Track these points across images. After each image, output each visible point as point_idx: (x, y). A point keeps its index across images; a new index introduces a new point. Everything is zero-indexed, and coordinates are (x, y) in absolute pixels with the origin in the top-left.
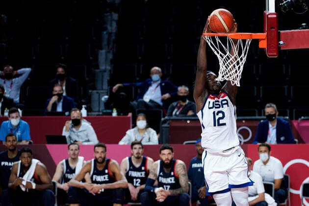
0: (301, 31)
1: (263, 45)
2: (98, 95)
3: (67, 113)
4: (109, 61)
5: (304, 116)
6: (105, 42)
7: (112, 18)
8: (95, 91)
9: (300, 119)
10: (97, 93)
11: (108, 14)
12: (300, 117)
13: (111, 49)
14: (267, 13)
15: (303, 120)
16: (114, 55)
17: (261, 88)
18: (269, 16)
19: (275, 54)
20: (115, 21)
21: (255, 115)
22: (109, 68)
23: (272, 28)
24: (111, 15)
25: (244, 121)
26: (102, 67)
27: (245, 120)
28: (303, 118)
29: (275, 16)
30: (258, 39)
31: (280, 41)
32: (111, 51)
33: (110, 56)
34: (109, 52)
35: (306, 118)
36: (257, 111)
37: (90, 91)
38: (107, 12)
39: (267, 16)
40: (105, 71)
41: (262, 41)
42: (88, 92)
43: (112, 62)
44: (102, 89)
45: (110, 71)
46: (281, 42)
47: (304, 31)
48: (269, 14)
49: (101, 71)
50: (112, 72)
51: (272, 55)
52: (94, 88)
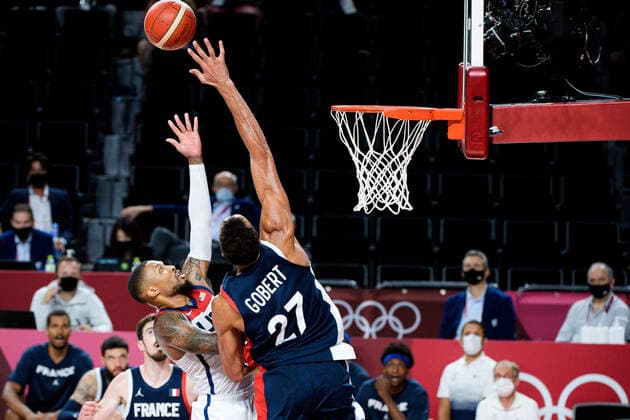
0: (535, 107)
1: (456, 133)
2: (101, 228)
3: (38, 265)
4: (127, 158)
5: (530, 283)
6: (118, 120)
7: (133, 68)
8: (95, 221)
9: (521, 290)
10: (101, 224)
11: (126, 61)
12: (523, 285)
13: (131, 134)
14: (465, 65)
15: (528, 291)
16: (138, 147)
17: (442, 222)
18: (471, 74)
19: (482, 153)
20: (139, 75)
21: (427, 279)
22: (125, 173)
23: (476, 98)
24: (132, 64)
25: (405, 291)
26: (112, 171)
27: (408, 288)
28: (527, 286)
29: (483, 74)
30: (447, 121)
31: (491, 126)
32: (132, 138)
33: (129, 149)
34: (126, 139)
35: (534, 286)
36: (431, 269)
37: (86, 220)
38: (124, 57)
39: (467, 73)
40: (117, 179)
41: (454, 125)
42: (81, 222)
43: (133, 160)
44: (111, 217)
45: (128, 179)
46: (495, 129)
47: (541, 107)
48: (470, 70)
49: (108, 180)
50: (132, 182)
51: (476, 153)
52: (94, 214)
